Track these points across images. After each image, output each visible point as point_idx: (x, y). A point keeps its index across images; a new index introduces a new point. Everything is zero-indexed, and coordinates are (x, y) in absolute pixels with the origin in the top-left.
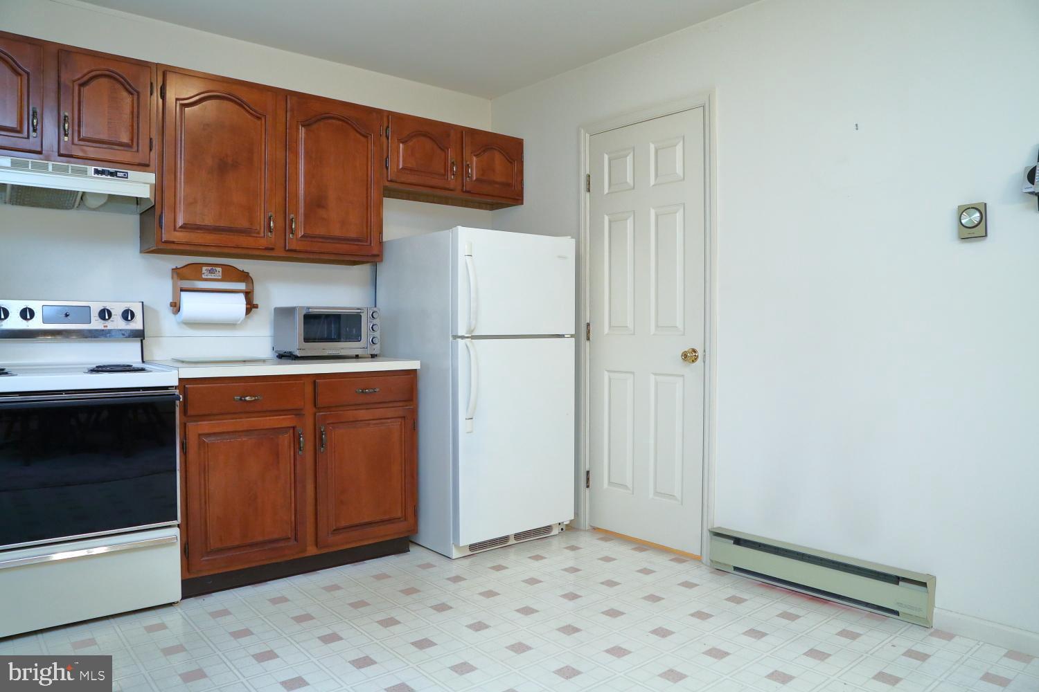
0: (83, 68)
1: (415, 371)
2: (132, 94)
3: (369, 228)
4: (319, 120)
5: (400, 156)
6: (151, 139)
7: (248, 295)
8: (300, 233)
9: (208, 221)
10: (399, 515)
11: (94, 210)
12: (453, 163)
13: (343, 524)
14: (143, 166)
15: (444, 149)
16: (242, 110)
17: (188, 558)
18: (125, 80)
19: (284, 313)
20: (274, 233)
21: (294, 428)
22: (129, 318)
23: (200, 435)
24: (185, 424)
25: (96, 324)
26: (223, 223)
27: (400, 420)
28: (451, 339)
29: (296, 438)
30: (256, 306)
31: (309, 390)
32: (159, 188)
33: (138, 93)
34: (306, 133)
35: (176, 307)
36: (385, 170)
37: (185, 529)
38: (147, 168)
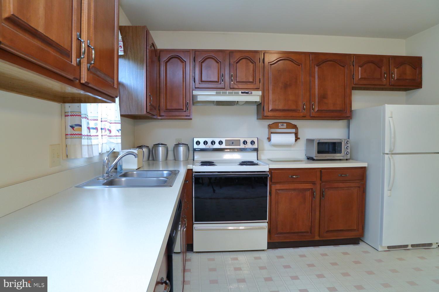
0: (237, 56)
1: (365, 167)
2: (253, 63)
3: (346, 105)
4: (324, 62)
5: (359, 73)
6: (260, 79)
7: (296, 134)
8: (316, 110)
9: (280, 107)
10: (355, 228)
11: (241, 105)
12: (385, 73)
13: (331, 229)
14: (257, 89)
15: (380, 67)
16: (293, 63)
17: (270, 234)
18: (251, 59)
19: (310, 141)
20: (306, 110)
21: (312, 189)
22: (253, 144)
23: (276, 190)
24: (271, 185)
25: (242, 146)
26: (286, 108)
27: (357, 188)
28: (382, 154)
29: (313, 193)
30: (299, 138)
31: (318, 174)
32: (263, 97)
33: (255, 63)
34: (318, 69)
35: (269, 139)
36: (352, 80)
37: (270, 223)
38: (259, 90)
